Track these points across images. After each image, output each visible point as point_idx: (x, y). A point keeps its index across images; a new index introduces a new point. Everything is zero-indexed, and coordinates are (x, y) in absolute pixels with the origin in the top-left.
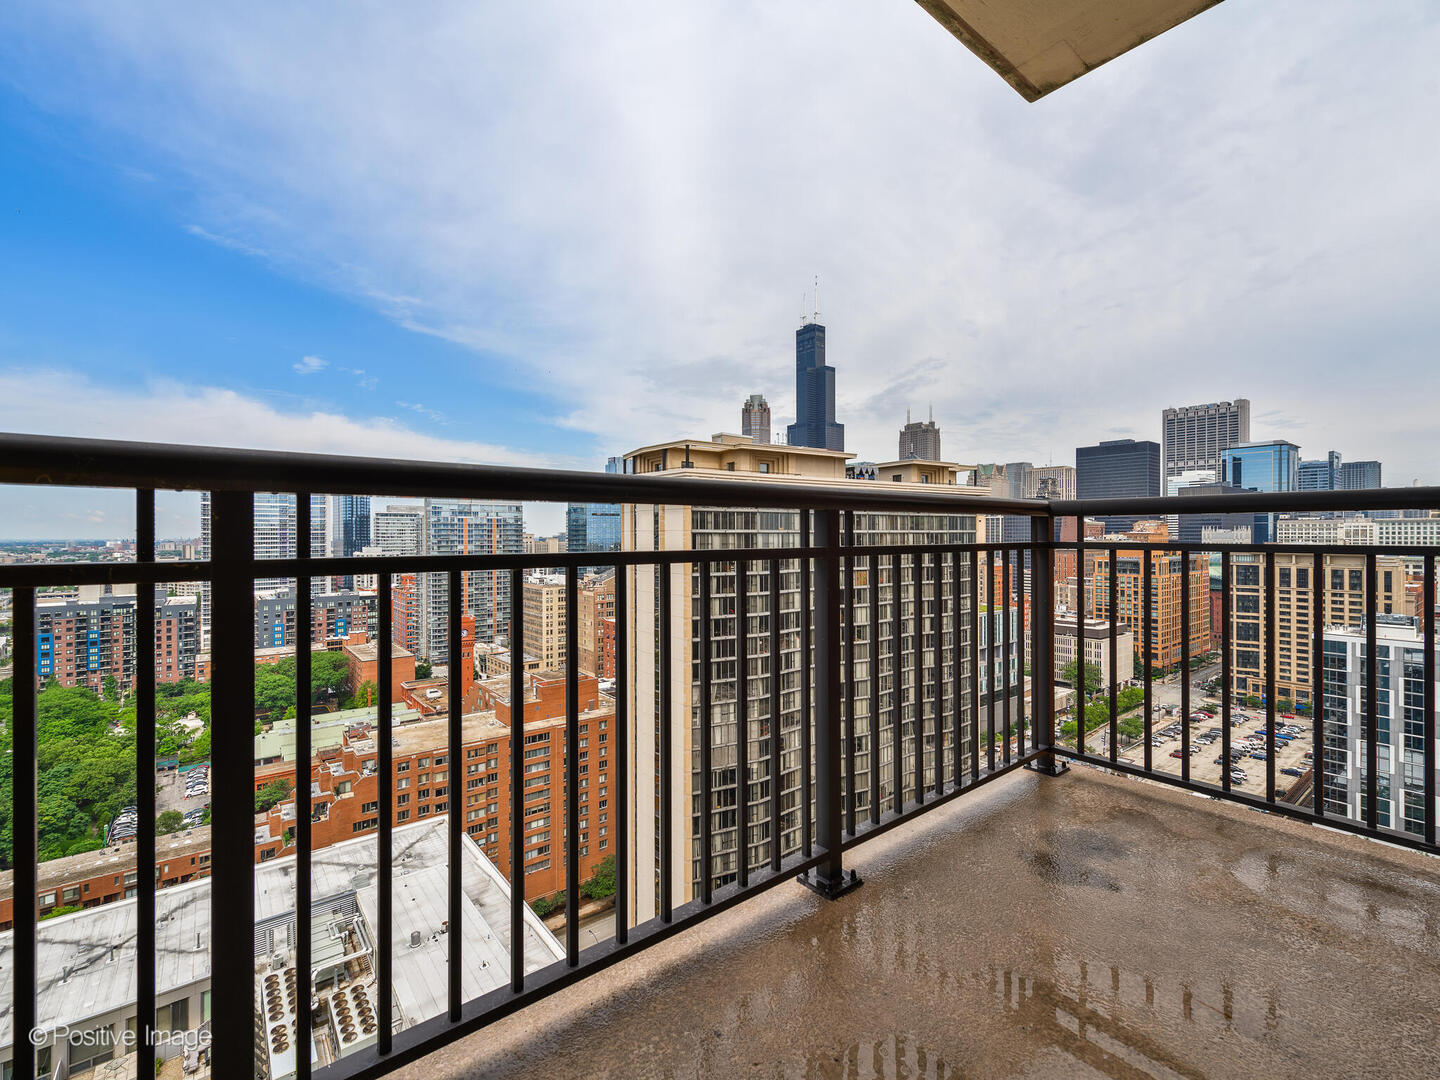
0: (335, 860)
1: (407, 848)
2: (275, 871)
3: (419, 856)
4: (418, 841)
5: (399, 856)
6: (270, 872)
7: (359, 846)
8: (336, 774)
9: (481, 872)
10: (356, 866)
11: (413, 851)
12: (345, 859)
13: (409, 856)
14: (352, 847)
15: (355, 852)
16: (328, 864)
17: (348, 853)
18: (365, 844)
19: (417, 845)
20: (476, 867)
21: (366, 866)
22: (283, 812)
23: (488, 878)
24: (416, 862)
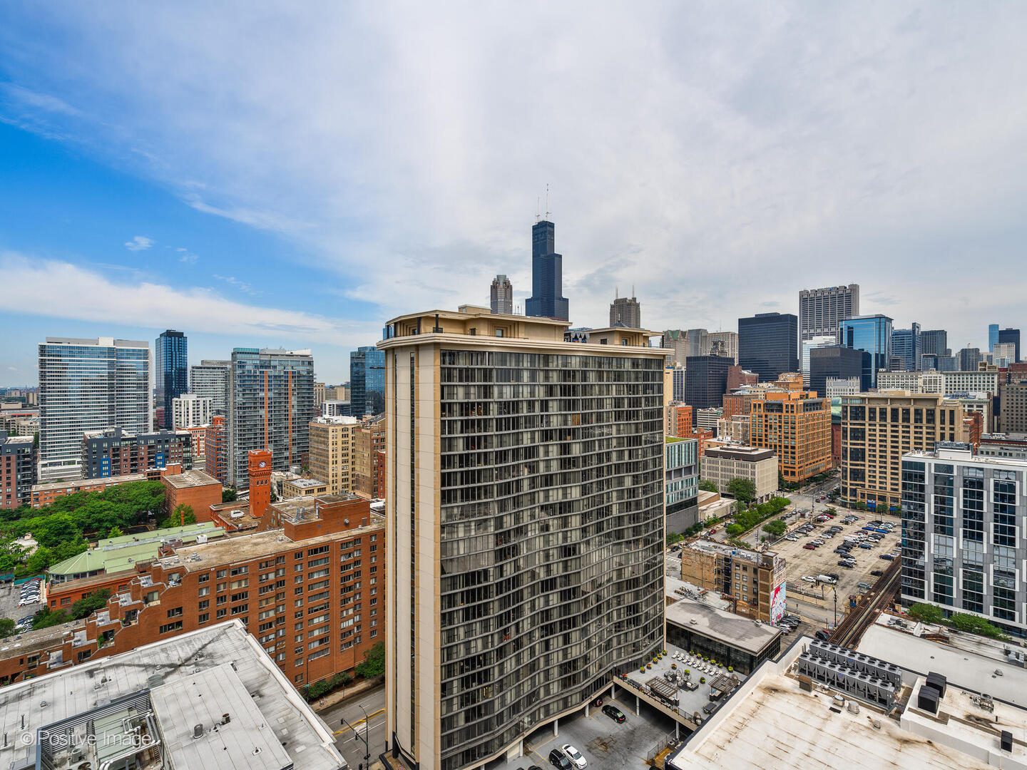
0: (136, 662)
1: (200, 649)
2: (82, 673)
3: (211, 655)
4: (210, 643)
5: (193, 656)
6: (77, 675)
7: (158, 649)
8: (145, 586)
9: (262, 667)
10: (154, 666)
11: (205, 652)
12: (146, 661)
13: (201, 657)
14: (153, 650)
15: (154, 654)
16: (129, 665)
17: (148, 655)
18: (164, 646)
19: (208, 646)
20: (259, 664)
21: (163, 666)
22: (99, 619)
23: (268, 672)
24: (207, 661)
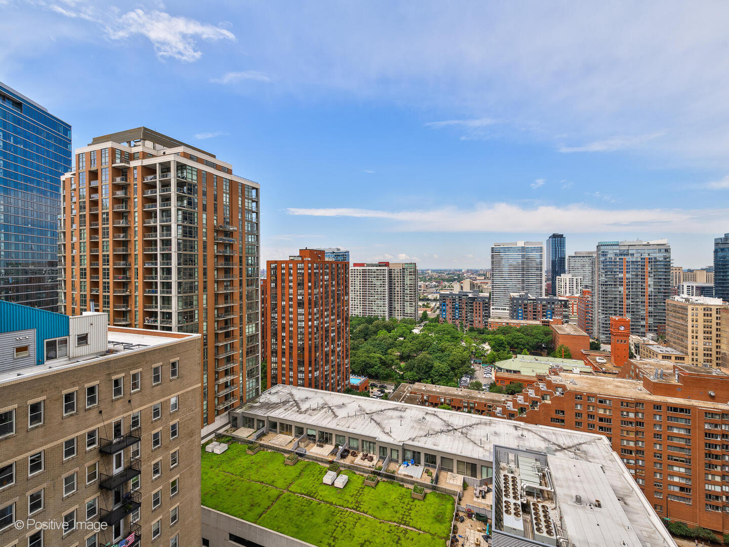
0: (539, 433)
1: (578, 445)
2: (512, 426)
3: (585, 452)
4: (584, 443)
5: (573, 447)
6: (510, 425)
7: (551, 431)
9: (626, 482)
10: (549, 441)
11: (580, 447)
12: (544, 435)
13: (579, 450)
14: (547, 430)
15: (549, 433)
16: (535, 433)
17: (545, 432)
18: (554, 431)
19: (583, 445)
20: (622, 477)
21: (554, 444)
23: (631, 489)
24: (582, 455)
